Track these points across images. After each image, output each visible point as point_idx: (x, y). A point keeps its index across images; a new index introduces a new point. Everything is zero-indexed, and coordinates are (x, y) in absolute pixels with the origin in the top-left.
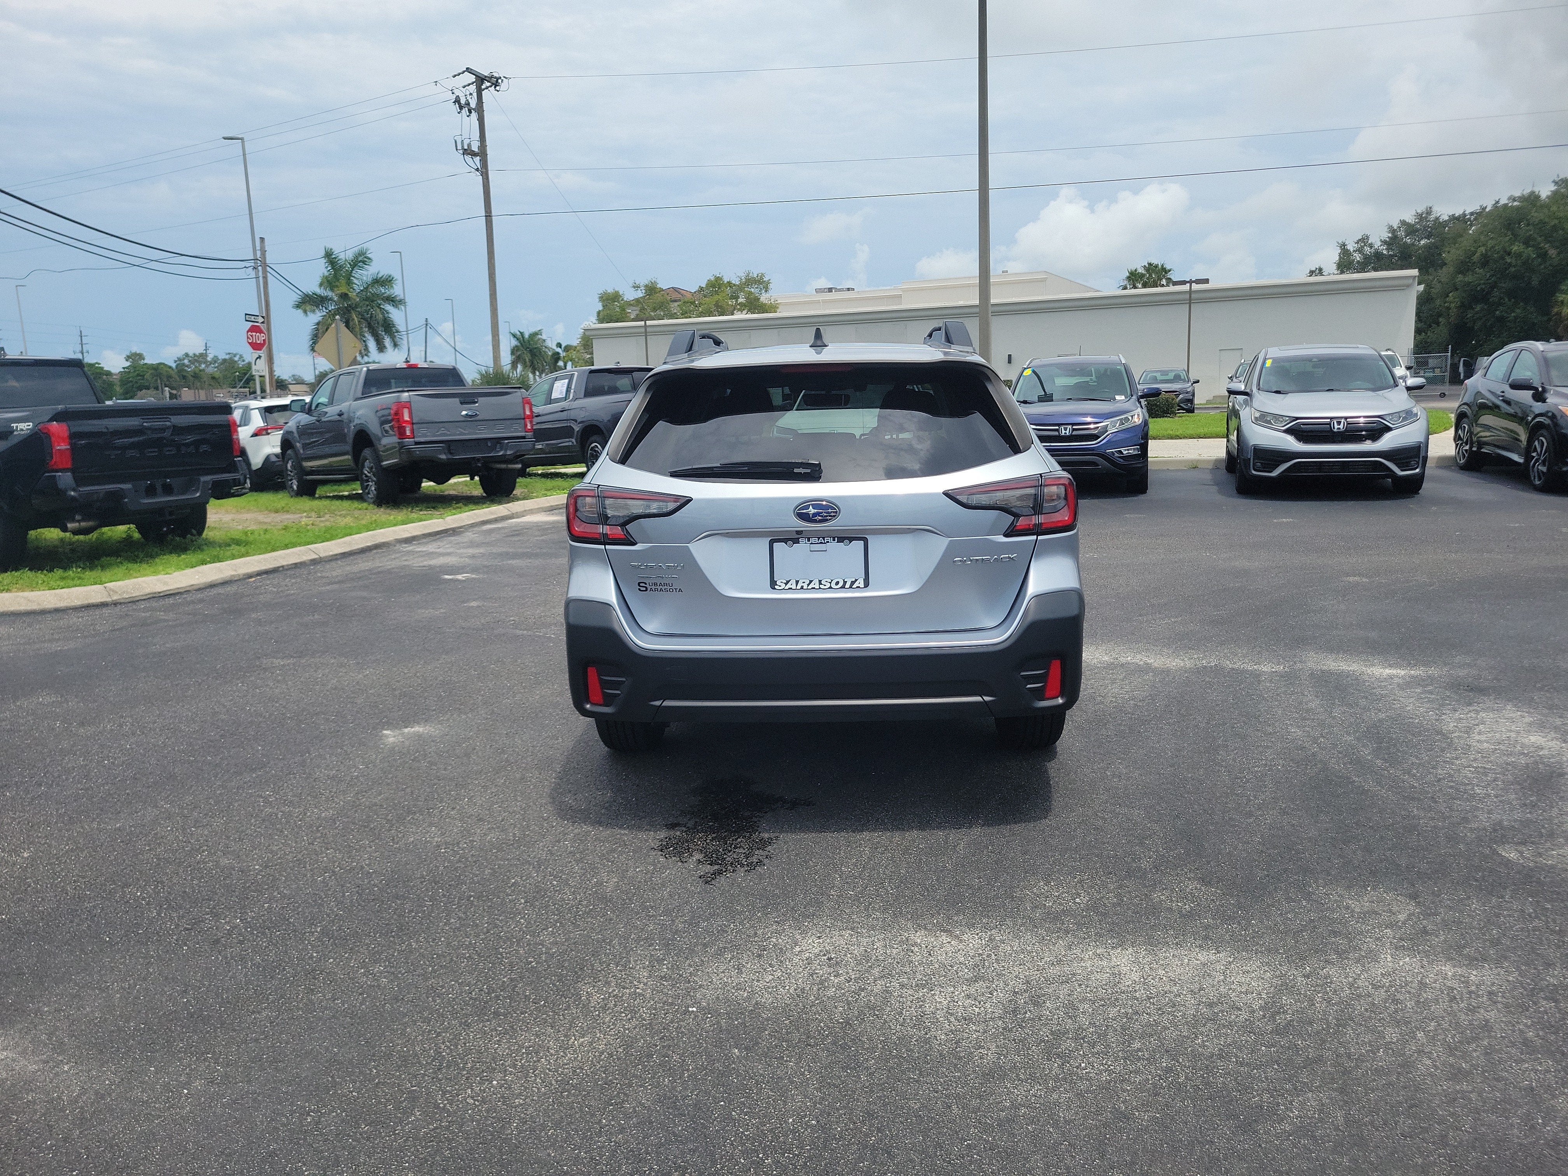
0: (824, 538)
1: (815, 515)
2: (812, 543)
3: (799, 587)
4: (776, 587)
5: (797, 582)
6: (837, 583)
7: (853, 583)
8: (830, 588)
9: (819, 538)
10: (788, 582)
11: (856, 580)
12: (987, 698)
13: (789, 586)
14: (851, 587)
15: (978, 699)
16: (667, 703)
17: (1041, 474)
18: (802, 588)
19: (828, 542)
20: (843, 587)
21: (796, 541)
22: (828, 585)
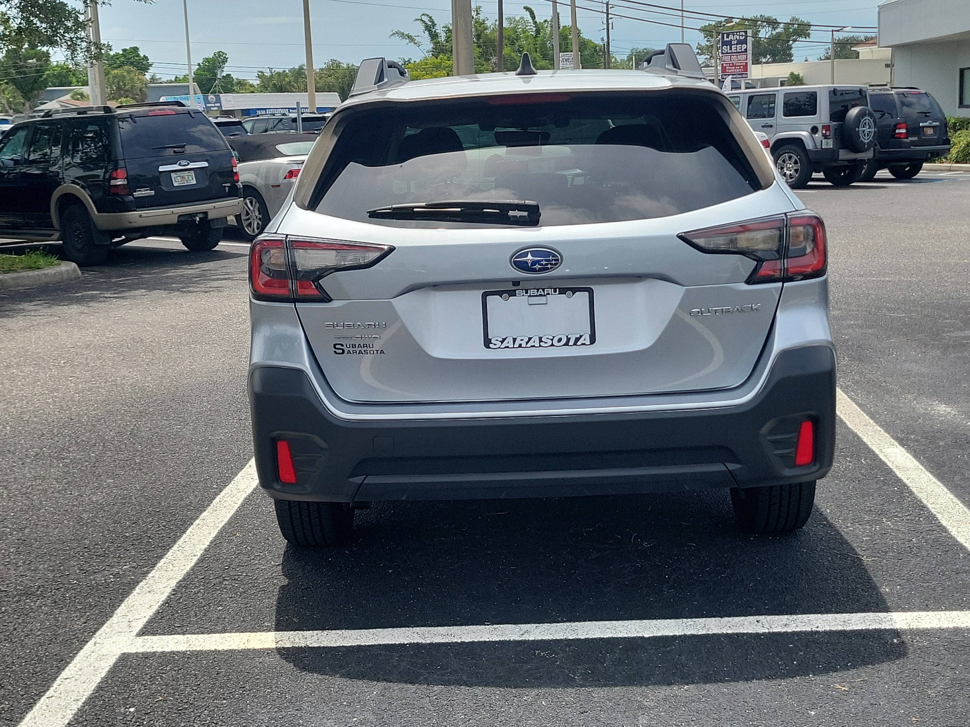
0: (543, 290)
1: (534, 263)
2: (530, 296)
3: (516, 345)
4: (490, 345)
5: (514, 340)
6: (560, 340)
7: (577, 340)
8: (552, 345)
9: (538, 290)
10: (504, 340)
11: (581, 336)
12: (732, 467)
13: (505, 344)
14: (575, 344)
15: (721, 468)
16: (370, 480)
17: (785, 214)
18: (520, 346)
19: (548, 294)
20: (567, 344)
21: (512, 293)
22: (550, 343)
